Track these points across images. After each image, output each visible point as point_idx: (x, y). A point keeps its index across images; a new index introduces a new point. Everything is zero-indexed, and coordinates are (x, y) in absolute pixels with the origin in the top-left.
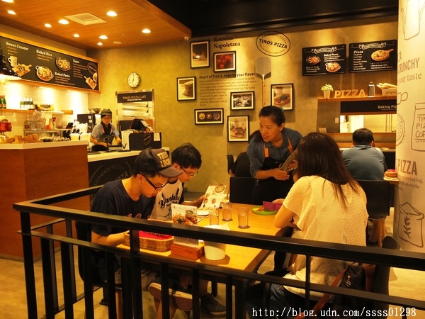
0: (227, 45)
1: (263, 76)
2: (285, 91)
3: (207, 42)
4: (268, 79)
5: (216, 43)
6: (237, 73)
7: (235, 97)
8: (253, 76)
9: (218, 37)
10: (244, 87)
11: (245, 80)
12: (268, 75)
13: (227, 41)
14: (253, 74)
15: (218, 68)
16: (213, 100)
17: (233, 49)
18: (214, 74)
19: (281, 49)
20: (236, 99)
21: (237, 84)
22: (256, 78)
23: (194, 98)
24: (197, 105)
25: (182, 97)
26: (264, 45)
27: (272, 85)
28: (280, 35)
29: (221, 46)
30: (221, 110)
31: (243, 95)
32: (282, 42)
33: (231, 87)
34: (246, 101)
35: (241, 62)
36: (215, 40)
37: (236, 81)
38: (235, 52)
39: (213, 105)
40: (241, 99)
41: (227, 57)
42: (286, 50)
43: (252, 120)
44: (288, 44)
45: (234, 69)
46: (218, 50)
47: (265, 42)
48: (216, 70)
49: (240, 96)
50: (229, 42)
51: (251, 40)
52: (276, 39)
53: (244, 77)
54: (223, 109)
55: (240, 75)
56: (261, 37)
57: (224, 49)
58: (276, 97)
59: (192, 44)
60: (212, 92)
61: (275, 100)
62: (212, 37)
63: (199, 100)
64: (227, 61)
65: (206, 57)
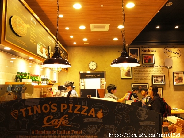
0: (149, 51)
1: (169, 68)
2: (180, 75)
3: (138, 48)
4: (171, 69)
5: (143, 49)
6: (155, 65)
7: (154, 77)
8: (164, 67)
9: (144, 46)
10: (158, 73)
11: (159, 69)
12: (171, 67)
13: (149, 49)
14: (163, 66)
15: (145, 62)
16: (142, 79)
17: (152, 53)
18: (142, 65)
19: (177, 55)
20: (155, 79)
21: (155, 71)
22: (165, 68)
23: (131, 77)
24: (133, 81)
25: (123, 77)
26: (168, 52)
27: (173, 72)
28: (175, 48)
29: (145, 51)
30: (147, 84)
31: (159, 77)
32: (177, 52)
33: (152, 72)
34: (161, 80)
35: (157, 60)
36: (142, 48)
37: (155, 69)
38: (154, 55)
39: (142, 81)
40: (158, 79)
41: (149, 57)
42: (179, 56)
43: (164, 90)
44: (179, 53)
45: (153, 63)
46: (144, 53)
47: (169, 51)
48: (143, 63)
49: (157, 77)
50: (150, 49)
51: (161, 49)
52: (174, 50)
53: (159, 67)
54: (148, 84)
55: (156, 66)
56: (166, 48)
57: (147, 53)
58: (176, 78)
59: (129, 48)
60: (141, 74)
61: (175, 79)
62: (140, 46)
63: (134, 79)
64: (149, 59)
65: (138, 56)
